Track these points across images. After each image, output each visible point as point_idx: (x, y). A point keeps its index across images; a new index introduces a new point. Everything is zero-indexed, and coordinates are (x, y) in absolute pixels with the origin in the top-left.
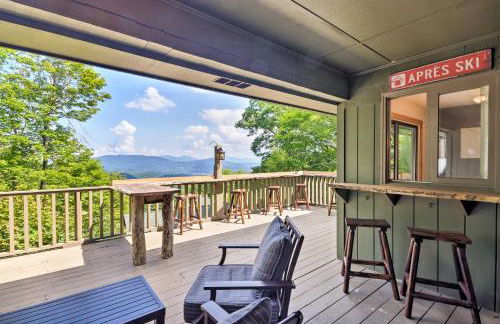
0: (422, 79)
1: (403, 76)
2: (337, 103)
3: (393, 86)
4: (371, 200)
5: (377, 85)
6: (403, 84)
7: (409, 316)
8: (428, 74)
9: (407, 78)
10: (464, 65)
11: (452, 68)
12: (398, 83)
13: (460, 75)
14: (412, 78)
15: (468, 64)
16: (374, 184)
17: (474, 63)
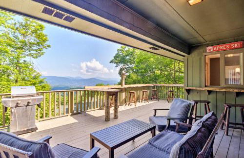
0: (219, 49)
1: (211, 48)
2: (184, 56)
3: (208, 51)
4: (199, 93)
5: (201, 50)
6: (212, 50)
7: (227, 135)
8: (221, 47)
9: (213, 49)
10: (234, 45)
11: (230, 46)
12: (210, 50)
13: (233, 49)
14: (215, 48)
15: (236, 45)
16: (200, 87)
17: (238, 45)
